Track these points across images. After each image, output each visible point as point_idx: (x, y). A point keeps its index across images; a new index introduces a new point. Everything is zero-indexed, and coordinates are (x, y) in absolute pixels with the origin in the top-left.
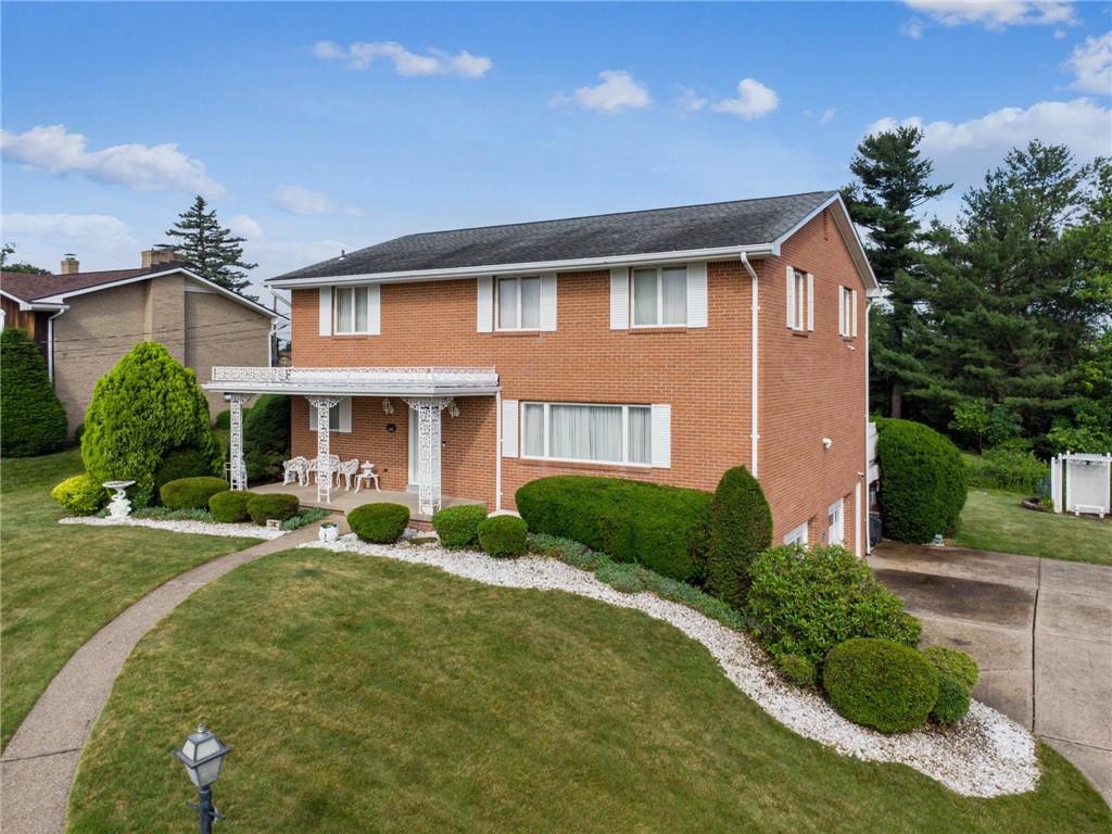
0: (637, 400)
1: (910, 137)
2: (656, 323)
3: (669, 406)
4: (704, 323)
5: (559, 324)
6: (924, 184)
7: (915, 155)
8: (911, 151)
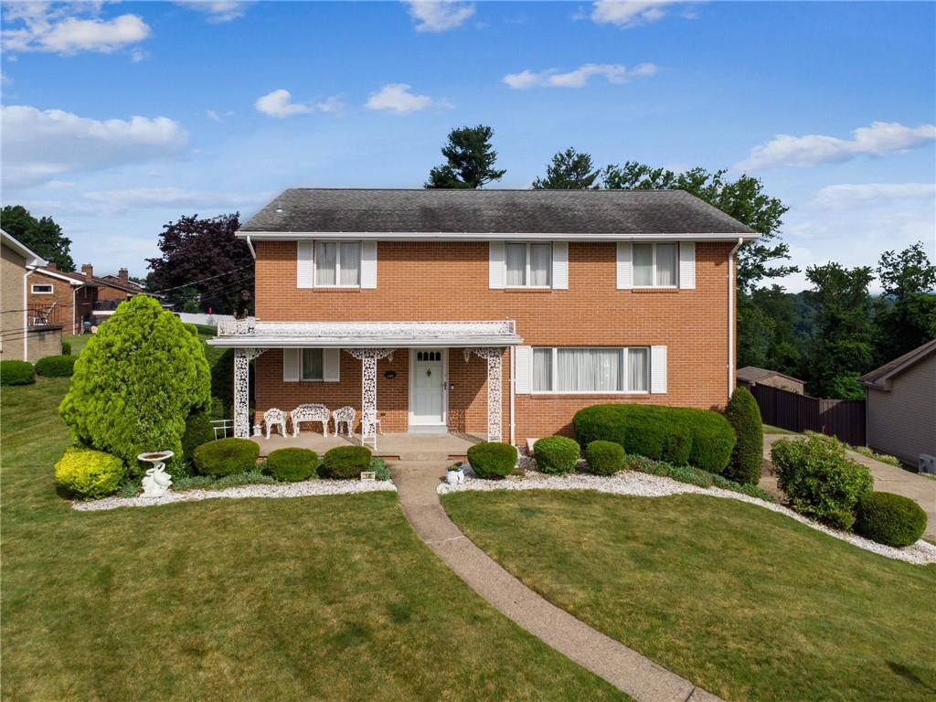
0: (638, 343)
1: (484, 134)
2: (651, 284)
3: (666, 347)
4: (693, 286)
5: (570, 284)
6: (491, 169)
7: (489, 146)
8: (485, 143)
